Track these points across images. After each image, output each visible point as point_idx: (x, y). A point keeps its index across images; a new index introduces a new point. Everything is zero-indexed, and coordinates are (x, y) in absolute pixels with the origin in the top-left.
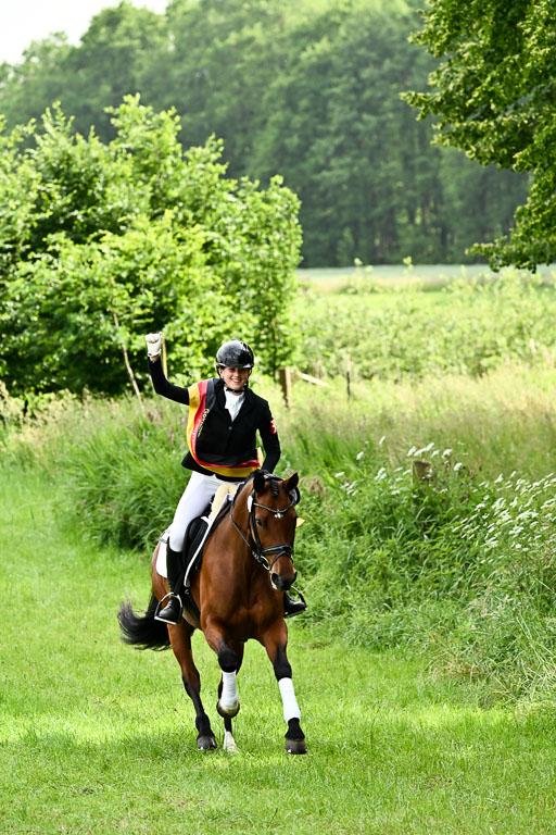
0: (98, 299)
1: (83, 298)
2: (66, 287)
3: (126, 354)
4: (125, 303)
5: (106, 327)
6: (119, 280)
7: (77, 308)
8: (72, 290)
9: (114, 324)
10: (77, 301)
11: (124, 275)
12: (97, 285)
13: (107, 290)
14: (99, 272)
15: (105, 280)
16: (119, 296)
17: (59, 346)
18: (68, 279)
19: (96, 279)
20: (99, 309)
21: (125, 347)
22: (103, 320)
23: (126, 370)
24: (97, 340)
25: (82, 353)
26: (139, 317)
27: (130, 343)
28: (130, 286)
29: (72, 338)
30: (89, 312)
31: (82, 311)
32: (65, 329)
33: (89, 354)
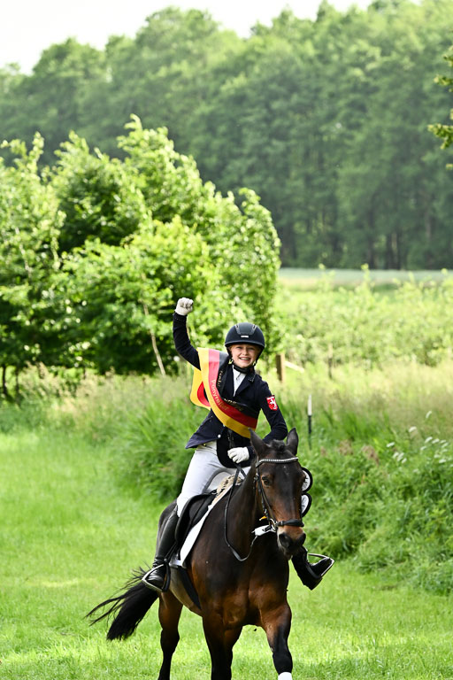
0: (131, 291)
1: (118, 291)
2: (104, 281)
3: (153, 339)
4: (154, 295)
5: (137, 315)
6: (149, 276)
7: (113, 299)
8: (109, 283)
9: (143, 313)
10: (114, 294)
11: (153, 272)
12: (131, 280)
13: (138, 284)
14: (132, 269)
15: (137, 275)
16: (148, 290)
17: (98, 330)
18: (106, 274)
19: (130, 275)
20: (132, 300)
21: (152, 332)
22: (135, 310)
23: (152, 352)
24: (129, 326)
25: (116, 337)
26: (164, 308)
27: (158, 330)
28: (158, 281)
29: (108, 324)
30: (124, 303)
31: (118, 302)
32: (103, 315)
33: (122, 337)
